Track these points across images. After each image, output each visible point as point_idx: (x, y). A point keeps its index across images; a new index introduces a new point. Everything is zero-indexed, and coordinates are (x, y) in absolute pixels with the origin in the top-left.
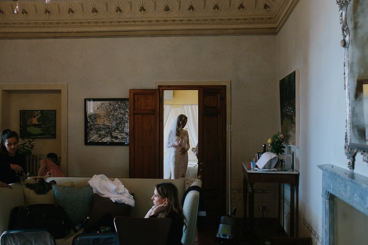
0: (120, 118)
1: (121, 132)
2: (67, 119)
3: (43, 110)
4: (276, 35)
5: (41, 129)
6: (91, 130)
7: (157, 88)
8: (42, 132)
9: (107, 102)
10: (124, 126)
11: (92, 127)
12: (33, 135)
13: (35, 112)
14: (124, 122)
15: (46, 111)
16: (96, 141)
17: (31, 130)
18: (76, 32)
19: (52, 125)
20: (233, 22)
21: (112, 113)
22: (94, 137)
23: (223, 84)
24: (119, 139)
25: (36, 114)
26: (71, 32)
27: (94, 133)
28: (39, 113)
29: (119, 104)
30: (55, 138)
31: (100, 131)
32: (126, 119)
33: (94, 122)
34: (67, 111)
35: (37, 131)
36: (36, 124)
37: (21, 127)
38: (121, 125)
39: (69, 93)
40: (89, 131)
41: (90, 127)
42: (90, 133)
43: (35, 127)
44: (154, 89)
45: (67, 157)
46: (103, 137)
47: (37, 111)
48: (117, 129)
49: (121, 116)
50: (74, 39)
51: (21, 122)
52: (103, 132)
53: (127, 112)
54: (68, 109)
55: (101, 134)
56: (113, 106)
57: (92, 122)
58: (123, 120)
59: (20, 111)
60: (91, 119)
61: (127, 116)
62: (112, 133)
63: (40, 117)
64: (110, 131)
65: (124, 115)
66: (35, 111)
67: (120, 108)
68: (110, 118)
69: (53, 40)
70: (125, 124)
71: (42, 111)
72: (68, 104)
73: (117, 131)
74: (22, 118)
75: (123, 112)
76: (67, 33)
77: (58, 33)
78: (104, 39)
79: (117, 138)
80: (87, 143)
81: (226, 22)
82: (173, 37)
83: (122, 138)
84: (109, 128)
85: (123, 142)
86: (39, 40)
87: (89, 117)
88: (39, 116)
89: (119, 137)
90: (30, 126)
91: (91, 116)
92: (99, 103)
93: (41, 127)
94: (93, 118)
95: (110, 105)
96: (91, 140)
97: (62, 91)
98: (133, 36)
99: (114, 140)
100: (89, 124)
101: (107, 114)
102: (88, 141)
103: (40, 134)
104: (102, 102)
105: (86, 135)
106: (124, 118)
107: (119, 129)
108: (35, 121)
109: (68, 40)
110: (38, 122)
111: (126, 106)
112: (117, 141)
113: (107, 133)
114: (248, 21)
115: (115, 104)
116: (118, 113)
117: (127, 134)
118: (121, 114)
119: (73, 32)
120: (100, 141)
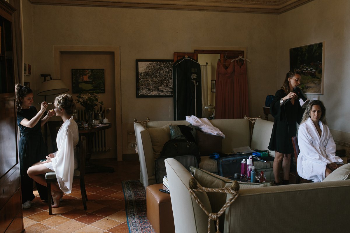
0: (165, 75)
1: (166, 87)
2: (121, 77)
3: (94, 69)
4: (278, 14)
5: (92, 85)
6: (142, 85)
7: (193, 52)
8: (93, 88)
9: (155, 62)
10: (168, 82)
11: (142, 83)
12: (85, 90)
13: (86, 71)
14: (169, 79)
15: (95, 70)
16: (146, 94)
17: (83, 86)
18: (126, 3)
19: (101, 82)
20: (250, 3)
21: (159, 72)
22: (144, 92)
23: (242, 50)
24: (165, 92)
25: (87, 72)
26: (122, 3)
27: (144, 87)
28: (90, 71)
29: (164, 64)
30: (104, 93)
31: (149, 86)
32: (170, 76)
33: (143, 79)
34: (120, 70)
35: (89, 87)
36: (87, 81)
37: (73, 83)
38: (166, 81)
39: (121, 55)
40: (140, 86)
41: (141, 83)
42: (141, 88)
43: (86, 84)
44: (191, 52)
45: (121, 108)
46: (152, 90)
47: (88, 69)
48: (163, 84)
49: (166, 74)
50: (124, 9)
51: (73, 79)
52: (152, 87)
53: (171, 70)
54: (120, 68)
55: (150, 89)
56: (160, 65)
57: (142, 78)
58: (167, 77)
59: (72, 70)
60: (141, 76)
61: (171, 74)
62: (159, 87)
63: (91, 75)
64: (157, 86)
65: (169, 73)
66: (86, 69)
67: (165, 68)
68: (157, 76)
69: (106, 8)
70: (169, 80)
71: (92, 70)
72: (120, 65)
73: (163, 86)
74: (74, 76)
75: (167, 71)
76: (118, 3)
77: (110, 2)
78: (150, 10)
79: (162, 91)
80: (138, 96)
81: (244, 3)
82: (206, 12)
83: (167, 91)
84: (156, 84)
85: (167, 94)
86: (93, 8)
87: (140, 75)
88: (89, 74)
89: (164, 91)
90: (81, 83)
91: (141, 74)
92: (148, 63)
93: (92, 84)
94: (143, 76)
95: (157, 64)
96: (141, 93)
97: (115, 53)
98: (174, 9)
99: (160, 93)
100: (140, 80)
101: (154, 73)
102: (139, 95)
103: (91, 90)
104: (150, 62)
105: (138, 89)
106: (168, 75)
107: (165, 85)
108: (86, 78)
109: (119, 9)
110: (89, 79)
111: (170, 66)
112: (163, 94)
113: (155, 88)
114: (260, 3)
115: (161, 64)
116: (163, 71)
117: (171, 88)
118: (166, 72)
119: (123, 3)
120: (149, 94)
